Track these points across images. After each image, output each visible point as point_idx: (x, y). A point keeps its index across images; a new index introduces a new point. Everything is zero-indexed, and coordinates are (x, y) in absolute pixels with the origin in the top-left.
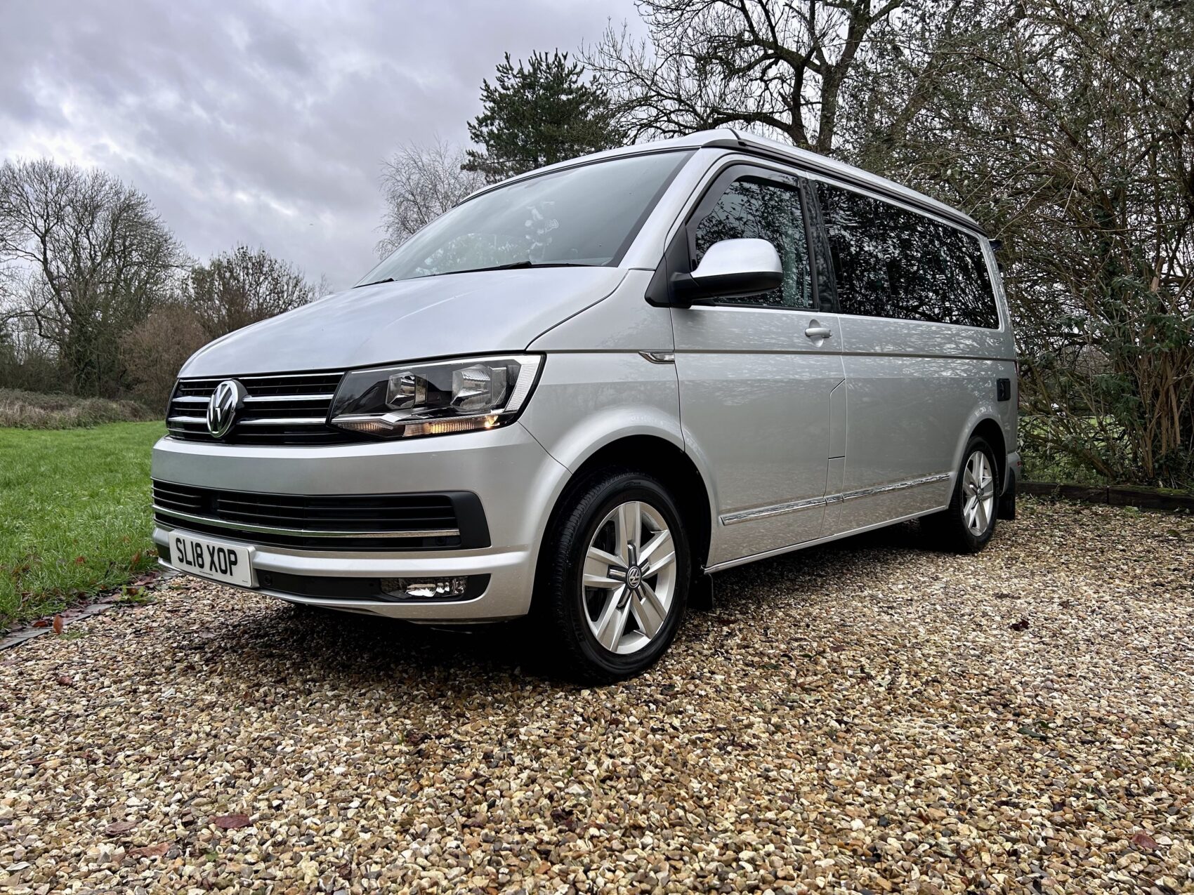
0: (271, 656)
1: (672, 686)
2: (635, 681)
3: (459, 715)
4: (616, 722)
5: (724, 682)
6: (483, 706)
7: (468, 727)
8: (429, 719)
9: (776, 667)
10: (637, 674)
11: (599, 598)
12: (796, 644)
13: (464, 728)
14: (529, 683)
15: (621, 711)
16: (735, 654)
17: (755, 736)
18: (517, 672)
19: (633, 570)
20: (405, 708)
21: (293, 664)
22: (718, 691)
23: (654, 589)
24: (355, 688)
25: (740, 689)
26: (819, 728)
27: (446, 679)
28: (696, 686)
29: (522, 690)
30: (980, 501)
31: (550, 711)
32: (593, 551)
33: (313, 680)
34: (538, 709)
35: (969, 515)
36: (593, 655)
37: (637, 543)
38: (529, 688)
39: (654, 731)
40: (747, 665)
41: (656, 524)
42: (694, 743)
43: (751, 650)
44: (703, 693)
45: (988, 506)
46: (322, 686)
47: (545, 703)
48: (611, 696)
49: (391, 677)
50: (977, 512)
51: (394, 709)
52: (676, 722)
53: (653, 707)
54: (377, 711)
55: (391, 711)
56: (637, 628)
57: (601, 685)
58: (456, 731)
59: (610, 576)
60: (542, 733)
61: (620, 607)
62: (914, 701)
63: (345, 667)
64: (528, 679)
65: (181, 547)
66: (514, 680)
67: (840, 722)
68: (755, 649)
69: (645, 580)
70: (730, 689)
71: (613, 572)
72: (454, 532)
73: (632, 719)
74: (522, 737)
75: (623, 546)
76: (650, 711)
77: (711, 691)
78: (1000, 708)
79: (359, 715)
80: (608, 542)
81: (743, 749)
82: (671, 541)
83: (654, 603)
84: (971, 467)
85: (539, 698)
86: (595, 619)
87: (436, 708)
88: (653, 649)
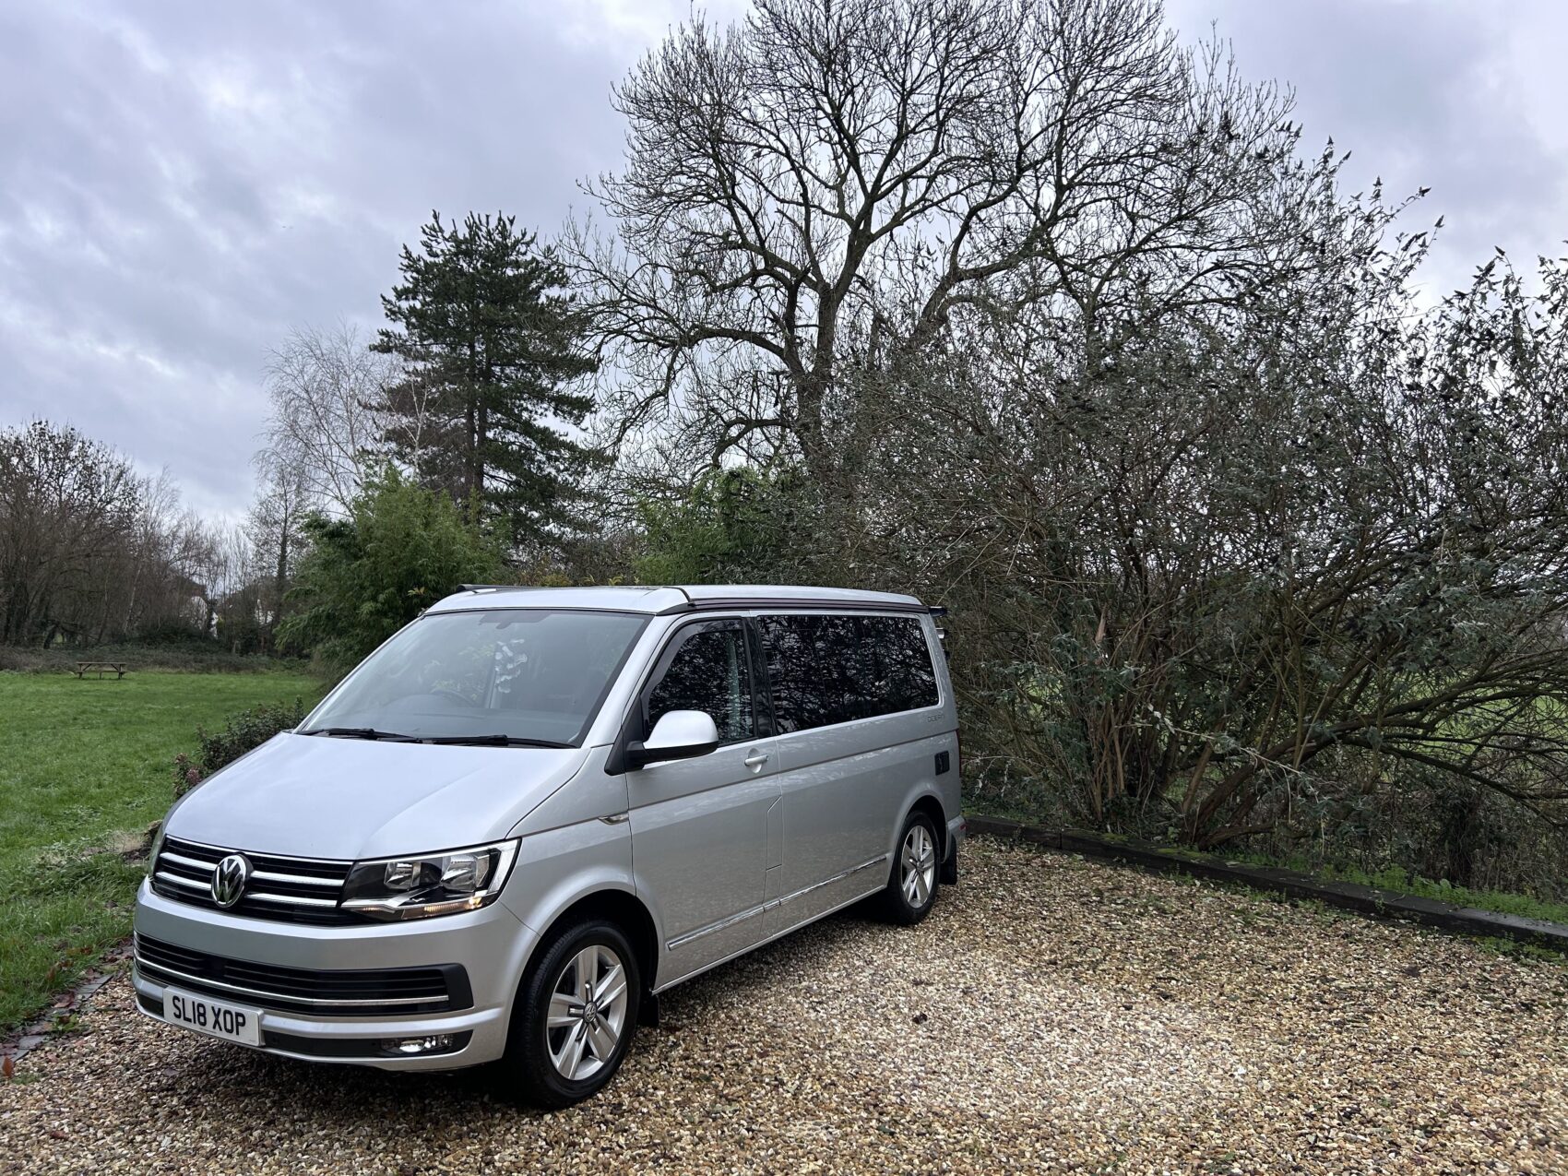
0: (247, 1094)
1: (620, 1104)
2: (589, 1103)
3: (442, 1147)
4: (573, 1144)
5: (664, 1098)
6: (460, 1136)
7: (450, 1158)
8: (416, 1153)
9: (708, 1079)
10: (591, 1095)
11: (561, 1034)
12: (729, 1052)
13: (447, 1159)
14: (498, 1111)
15: (577, 1134)
16: (677, 1067)
17: (683, 1149)
18: (486, 1099)
19: (589, 1006)
20: (392, 1144)
21: (274, 1102)
22: (658, 1108)
23: (607, 1018)
24: (341, 1126)
25: (677, 1103)
26: (732, 1137)
27: (423, 1111)
28: (641, 1103)
29: (492, 1117)
30: (921, 873)
31: (518, 1138)
32: (556, 996)
33: (301, 1120)
34: (508, 1137)
35: (908, 889)
36: (555, 1085)
37: (594, 982)
38: (498, 1115)
39: (604, 1150)
40: (685, 1078)
41: (611, 962)
42: (634, 1159)
43: (690, 1062)
44: (645, 1110)
45: (928, 877)
46: (310, 1125)
47: (513, 1130)
48: (569, 1118)
49: (371, 1112)
50: (918, 885)
51: (383, 1145)
52: (622, 1141)
53: (603, 1127)
54: (369, 1148)
55: (381, 1147)
56: (592, 1054)
57: (560, 1109)
58: (441, 1163)
59: (571, 1015)
60: (512, 1158)
61: (578, 1040)
62: (811, 1105)
63: (325, 1104)
64: (497, 1106)
65: (180, 1005)
66: (485, 1108)
67: (748, 1130)
68: (694, 1060)
69: (601, 1012)
70: (667, 1104)
71: (573, 1010)
72: (444, 997)
73: (587, 1140)
74: (498, 1164)
75: (582, 986)
76: (601, 1132)
77: (652, 1107)
78: (871, 1108)
79: (353, 1153)
80: (568, 987)
81: (672, 1160)
82: (623, 974)
83: (607, 1030)
84: (910, 843)
85: (508, 1125)
86: (556, 1053)
87: (419, 1142)
88: (606, 1071)
